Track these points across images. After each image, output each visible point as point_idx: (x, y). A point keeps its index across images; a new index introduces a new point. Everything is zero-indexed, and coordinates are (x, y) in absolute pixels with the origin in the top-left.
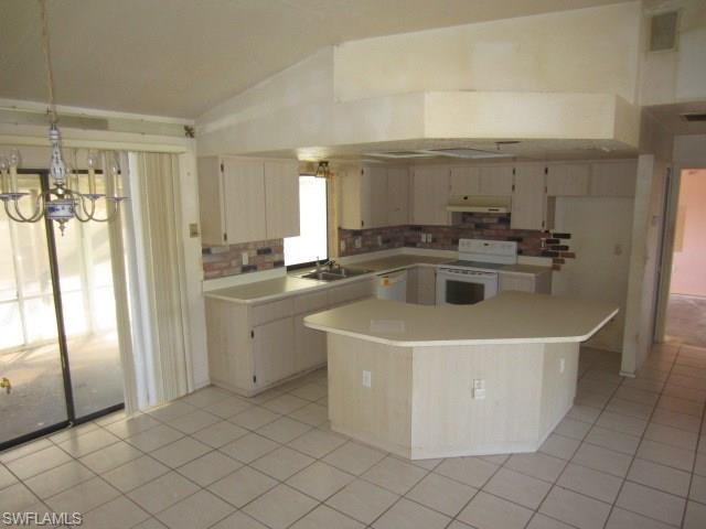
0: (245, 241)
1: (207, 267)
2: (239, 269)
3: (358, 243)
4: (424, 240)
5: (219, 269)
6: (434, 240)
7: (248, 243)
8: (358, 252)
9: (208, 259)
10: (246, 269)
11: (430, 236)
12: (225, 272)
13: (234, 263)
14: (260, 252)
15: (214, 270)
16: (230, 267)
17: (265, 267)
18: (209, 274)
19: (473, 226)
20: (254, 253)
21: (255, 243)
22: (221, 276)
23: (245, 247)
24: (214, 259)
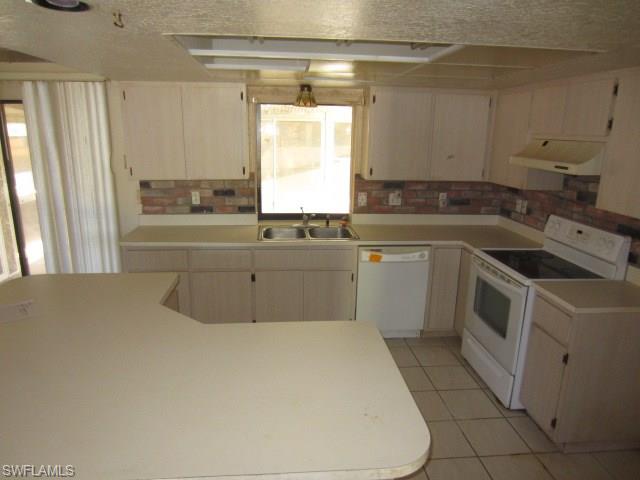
0: (197, 177)
1: (145, 201)
2: (188, 208)
3: (394, 199)
4: (518, 208)
5: (162, 205)
6: (529, 212)
7: (200, 181)
8: (392, 210)
9: (147, 193)
10: (196, 210)
11: (526, 204)
12: (168, 209)
13: (180, 201)
14: (216, 193)
15: (153, 205)
16: (174, 204)
17: (224, 210)
18: (147, 208)
19: (575, 195)
20: (209, 193)
21: (211, 182)
22: (163, 212)
23: (197, 184)
24: (153, 194)
